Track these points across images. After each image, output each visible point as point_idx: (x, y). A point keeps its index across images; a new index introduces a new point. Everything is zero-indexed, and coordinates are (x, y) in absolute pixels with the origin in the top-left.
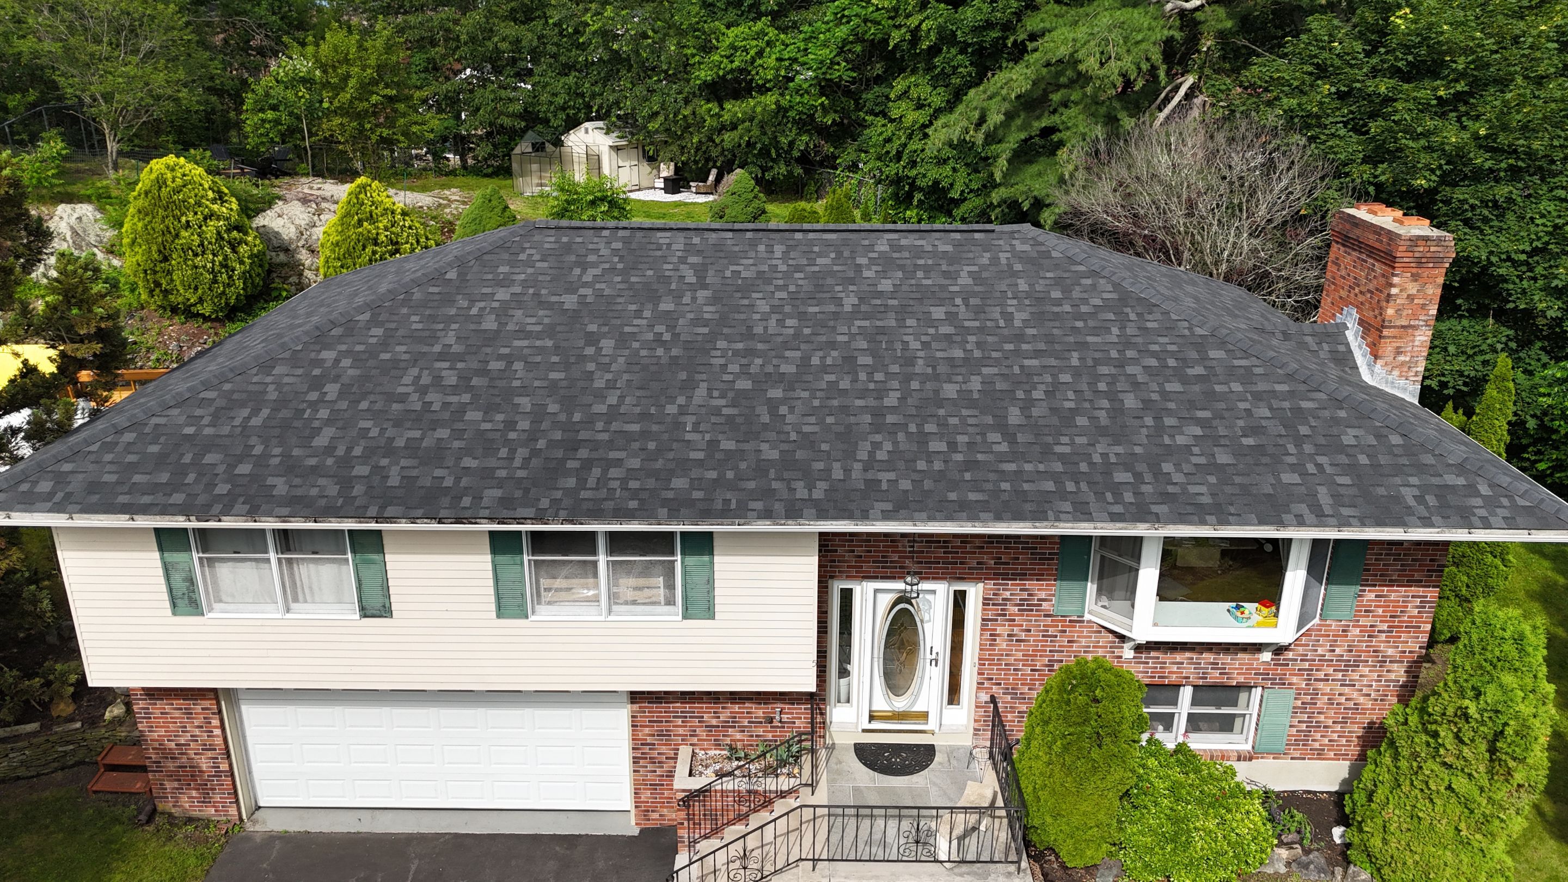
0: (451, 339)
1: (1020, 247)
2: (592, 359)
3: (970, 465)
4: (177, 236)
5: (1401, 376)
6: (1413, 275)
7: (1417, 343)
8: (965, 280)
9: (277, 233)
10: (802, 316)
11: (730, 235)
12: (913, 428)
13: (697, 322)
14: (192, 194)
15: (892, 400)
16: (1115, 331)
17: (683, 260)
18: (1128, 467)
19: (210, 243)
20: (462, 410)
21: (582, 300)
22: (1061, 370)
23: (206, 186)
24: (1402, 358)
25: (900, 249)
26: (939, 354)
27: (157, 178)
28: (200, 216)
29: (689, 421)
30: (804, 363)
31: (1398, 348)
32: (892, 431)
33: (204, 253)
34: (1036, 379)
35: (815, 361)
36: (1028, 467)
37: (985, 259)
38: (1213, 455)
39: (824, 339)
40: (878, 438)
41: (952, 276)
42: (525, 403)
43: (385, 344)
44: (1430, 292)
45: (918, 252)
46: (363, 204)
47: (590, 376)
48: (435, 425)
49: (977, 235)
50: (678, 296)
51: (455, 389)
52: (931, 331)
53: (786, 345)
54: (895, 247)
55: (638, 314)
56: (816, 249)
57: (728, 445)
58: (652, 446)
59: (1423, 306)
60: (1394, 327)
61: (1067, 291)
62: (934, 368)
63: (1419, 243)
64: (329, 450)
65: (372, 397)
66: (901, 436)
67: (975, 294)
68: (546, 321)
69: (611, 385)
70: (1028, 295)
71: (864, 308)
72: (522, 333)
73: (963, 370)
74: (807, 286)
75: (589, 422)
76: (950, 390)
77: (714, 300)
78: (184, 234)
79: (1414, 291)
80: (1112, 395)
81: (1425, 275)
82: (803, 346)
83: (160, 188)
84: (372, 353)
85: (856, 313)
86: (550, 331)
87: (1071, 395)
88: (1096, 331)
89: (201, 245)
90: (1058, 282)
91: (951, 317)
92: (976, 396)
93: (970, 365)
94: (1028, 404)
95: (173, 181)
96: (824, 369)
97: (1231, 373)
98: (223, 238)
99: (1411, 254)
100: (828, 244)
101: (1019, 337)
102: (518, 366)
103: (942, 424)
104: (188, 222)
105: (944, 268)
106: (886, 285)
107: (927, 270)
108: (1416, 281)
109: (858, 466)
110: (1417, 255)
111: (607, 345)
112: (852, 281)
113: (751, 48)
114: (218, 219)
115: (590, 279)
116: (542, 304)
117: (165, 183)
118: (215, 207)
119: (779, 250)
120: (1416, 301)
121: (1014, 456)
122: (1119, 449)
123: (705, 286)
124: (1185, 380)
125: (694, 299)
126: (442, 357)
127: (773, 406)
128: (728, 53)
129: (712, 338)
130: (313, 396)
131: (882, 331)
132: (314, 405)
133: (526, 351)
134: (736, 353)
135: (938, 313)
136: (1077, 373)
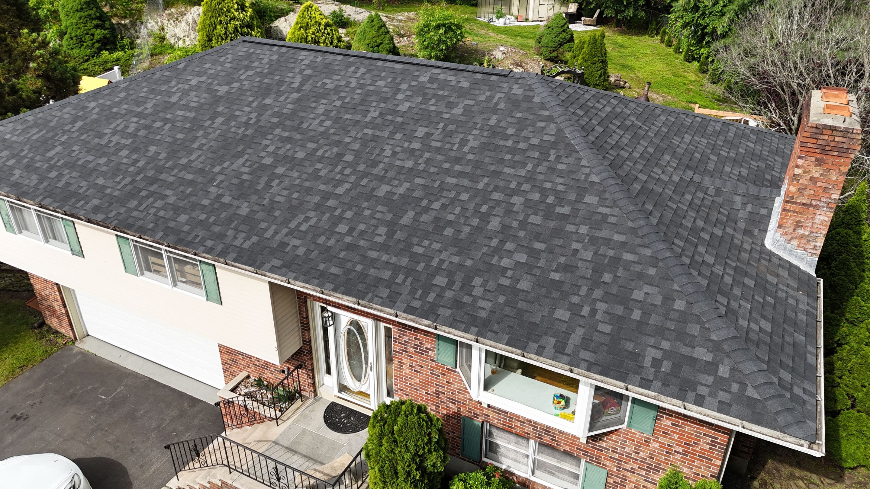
0: (151, 104)
2: (205, 129)
3: (351, 247)
4: (215, 28)
5: (799, 246)
6: (817, 160)
7: (817, 221)
8: (458, 111)
9: (281, 31)
10: (337, 120)
11: (340, 58)
12: (338, 212)
13: (276, 114)
14: (226, 6)
15: (340, 190)
16: (529, 166)
17: (301, 72)
18: (450, 274)
19: (230, 33)
20: (119, 147)
21: (230, 91)
22: (467, 189)
24: (801, 231)
25: (435, 81)
26: (397, 162)
28: (228, 18)
29: (220, 179)
30: (312, 153)
31: (798, 222)
32: (325, 211)
33: (226, 38)
34: (444, 193)
35: (320, 152)
36: (385, 258)
37: (485, 96)
38: (519, 280)
39: (337, 138)
40: (312, 214)
42: (153, 150)
43: (120, 103)
44: (834, 178)
45: (444, 85)
46: (305, 18)
47: (195, 139)
48: (103, 155)
50: (279, 95)
51: (128, 135)
52: (406, 144)
53: (312, 139)
54: (432, 80)
55: (250, 104)
56: (383, 74)
57: (226, 199)
58: (189, 190)
59: (826, 190)
60: (796, 203)
61: (521, 129)
62: (387, 172)
63: (825, 131)
64: (50, 159)
65: (91, 133)
66: (326, 216)
67: (456, 122)
68: (202, 101)
69: (201, 147)
70: (491, 128)
71: (378, 121)
72: (186, 107)
73: (403, 177)
74: (357, 99)
75: (172, 168)
76: (383, 190)
77: (297, 101)
78: (218, 27)
79: (817, 175)
80: (485, 216)
81: (830, 161)
82: (321, 141)
84: (111, 107)
85: (370, 123)
86: (199, 108)
87: (457, 210)
88: (515, 165)
89: (226, 33)
90: (520, 121)
91: (427, 136)
92: (396, 197)
93: (411, 174)
96: (320, 159)
97: (590, 217)
98: (238, 31)
99: (814, 141)
100: (392, 71)
101: (459, 160)
102: (168, 126)
103: (358, 213)
104: (221, 21)
105: (452, 99)
106: (404, 106)
108: (820, 165)
109: (285, 231)
110: (820, 142)
111: (219, 121)
112: (385, 100)
114: (237, 20)
115: (244, 78)
116: (208, 89)
119: (361, 71)
120: (819, 184)
121: (384, 248)
122: (456, 259)
123: (299, 91)
124: (548, 216)
125: (287, 98)
126: (138, 115)
127: (272, 178)
129: (276, 126)
130: (68, 127)
131: (375, 139)
132: (64, 133)
133: (178, 118)
134: (280, 138)
135: (421, 132)
136: (475, 194)
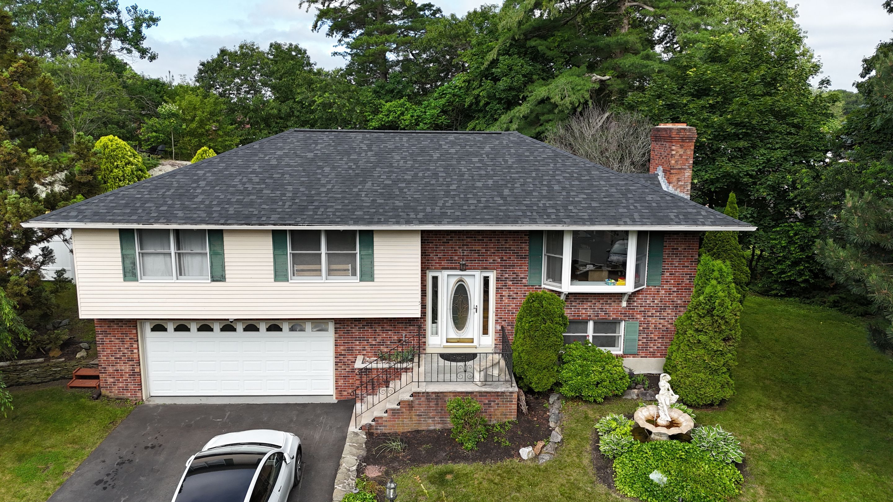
0: (256, 167)
1: (511, 138)
2: (320, 174)
4: (111, 171)
5: (681, 192)
6: (680, 145)
7: (686, 176)
8: (487, 149)
10: (415, 161)
12: (462, 196)
13: (367, 162)
14: (120, 153)
15: (454, 187)
16: (552, 165)
17: (362, 142)
18: (553, 207)
19: (127, 175)
20: (261, 190)
21: (316, 155)
22: (528, 178)
23: (127, 149)
24: (680, 183)
25: (460, 139)
26: (474, 173)
27: (104, 145)
28: (123, 163)
29: (363, 194)
30: (416, 175)
31: (678, 178)
32: (453, 197)
33: (124, 180)
34: (516, 181)
35: (420, 174)
36: (511, 208)
37: (497, 142)
38: (591, 204)
39: (424, 168)
40: (447, 199)
41: (483, 148)
42: (290, 188)
43: (226, 169)
44: (689, 153)
45: (468, 140)
47: (319, 179)
48: (249, 194)
49: (493, 135)
50: (359, 154)
51: (258, 183)
52: (472, 165)
53: (407, 170)
54: (457, 138)
55: (341, 159)
56: (422, 139)
57: (380, 201)
58: (346, 201)
59: (687, 159)
60: (675, 169)
61: (532, 153)
62: (472, 177)
63: (682, 131)
64: (202, 202)
65: (221, 186)
66: (457, 199)
67: (491, 154)
68: (299, 161)
69: (329, 182)
70: (515, 154)
71: (442, 158)
72: (288, 165)
73: (485, 178)
74: (417, 151)
75: (319, 194)
76: (479, 184)
77: (375, 155)
78: (115, 170)
79: (682, 153)
80: (549, 186)
81: (686, 145)
82: (414, 170)
83: (105, 149)
84: (221, 171)
85: (439, 159)
86: (301, 165)
87: (531, 186)
88: (543, 165)
89: (123, 176)
90: (527, 150)
91: (480, 161)
92: (490, 186)
93: (488, 176)
94: (512, 189)
95: (112, 146)
96: (424, 177)
97: (601, 178)
98: (134, 174)
99: (678, 136)
101: (510, 167)
102: (287, 176)
103: (475, 195)
104: (117, 165)
105: (478, 145)
106: (453, 151)
107: (471, 146)
108: (682, 148)
109: (437, 208)
110: (681, 136)
111: (327, 169)
113: (398, 111)
114: (132, 165)
115: (319, 148)
116: (297, 156)
117: (107, 147)
118: (131, 159)
119: (405, 139)
120: (683, 157)
121: (505, 204)
122: (551, 202)
123: (372, 151)
124: (581, 181)
125: (366, 155)
126: (252, 173)
127: (401, 189)
128: (386, 113)
129: (374, 168)
130: (195, 185)
131: (451, 165)
132: (195, 189)
133: (290, 171)
134: (384, 172)
135: (475, 160)
136: (534, 179)
